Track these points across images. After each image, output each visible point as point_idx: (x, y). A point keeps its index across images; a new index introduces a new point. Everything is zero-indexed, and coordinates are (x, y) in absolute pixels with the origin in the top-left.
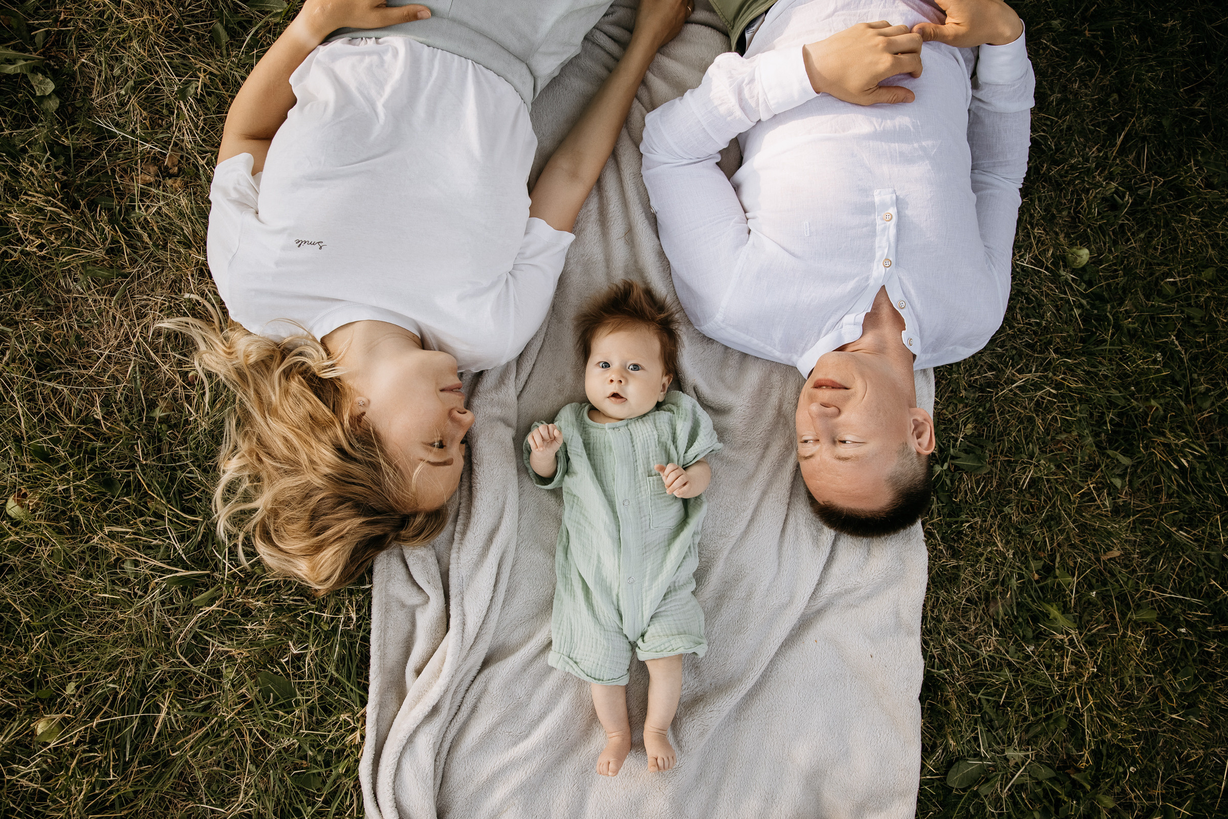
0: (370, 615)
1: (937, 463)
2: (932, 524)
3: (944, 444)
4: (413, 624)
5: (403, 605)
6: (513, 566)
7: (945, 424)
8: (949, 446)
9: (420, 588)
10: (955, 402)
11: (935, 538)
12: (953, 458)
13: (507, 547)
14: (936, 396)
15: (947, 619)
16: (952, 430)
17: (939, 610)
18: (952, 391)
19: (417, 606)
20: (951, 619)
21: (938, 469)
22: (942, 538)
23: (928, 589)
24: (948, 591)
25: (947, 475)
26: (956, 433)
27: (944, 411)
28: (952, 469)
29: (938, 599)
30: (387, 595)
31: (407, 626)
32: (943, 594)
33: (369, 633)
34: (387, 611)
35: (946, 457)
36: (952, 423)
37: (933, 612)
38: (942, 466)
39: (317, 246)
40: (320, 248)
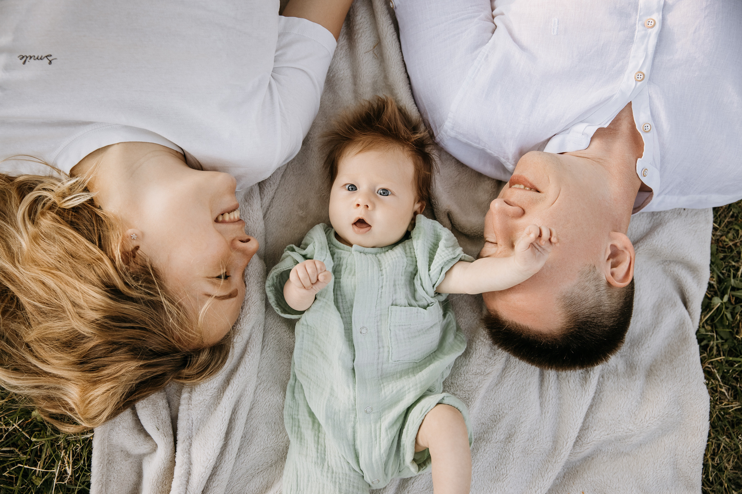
0: (90, 465)
1: (716, 294)
2: (711, 363)
3: (723, 274)
4: (140, 475)
5: (128, 455)
6: (251, 410)
7: (725, 252)
8: (729, 276)
9: (147, 435)
10: (737, 227)
11: (715, 379)
12: (734, 289)
13: (244, 390)
14: (715, 222)
15: (729, 467)
16: (733, 258)
17: (721, 458)
18: (732, 216)
19: (144, 455)
20: (734, 468)
21: (717, 302)
22: (723, 377)
23: (709, 435)
24: (729, 436)
25: (727, 308)
26: (737, 262)
27: (724, 238)
28: (733, 301)
29: (719, 446)
30: (110, 445)
31: (132, 478)
32: (724, 440)
33: (89, 485)
34: (109, 462)
35: (726, 289)
36: (732, 251)
37: (713, 459)
38: (722, 298)
39: (46, 61)
40: (50, 62)
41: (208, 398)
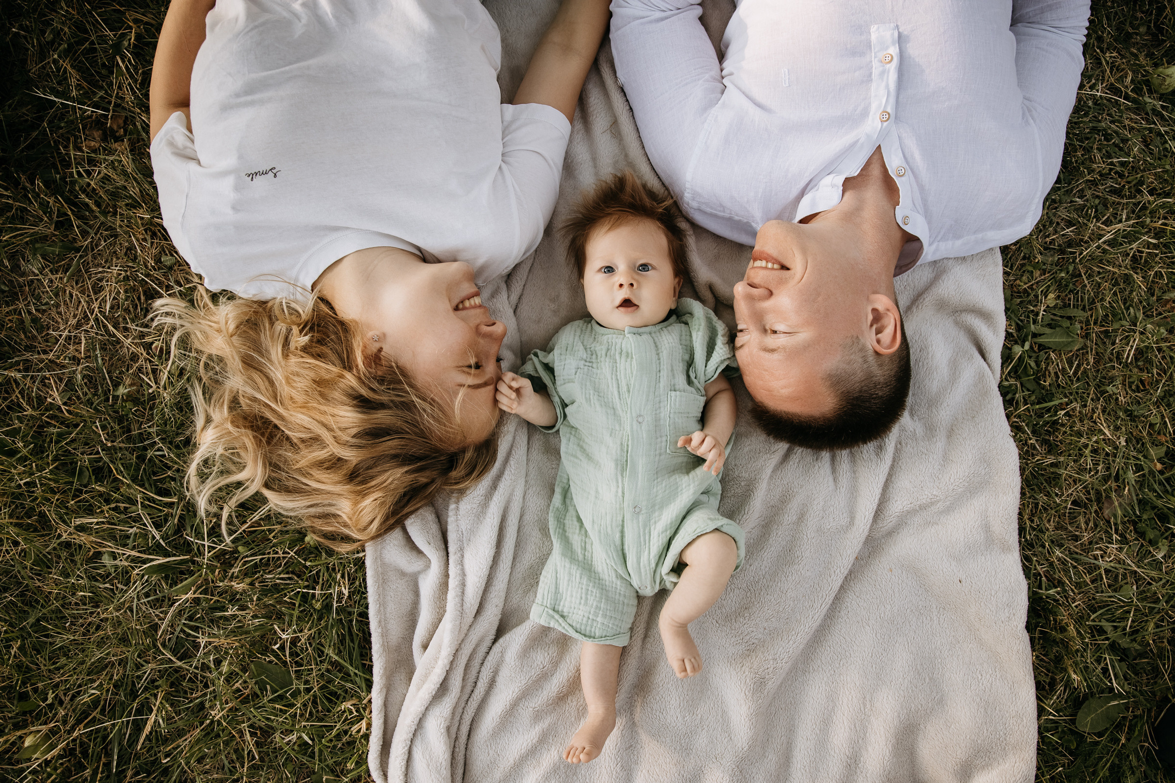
0: (366, 588)
1: (1016, 343)
2: (1019, 416)
3: (1022, 321)
4: (417, 593)
5: (403, 574)
6: (521, 517)
7: (1020, 297)
8: (1029, 322)
9: (419, 552)
10: (1030, 269)
11: (1024, 432)
12: (1035, 335)
13: (511, 495)
14: (1005, 265)
15: (1051, 528)
16: (1030, 302)
17: (1040, 518)
18: (1024, 258)
19: (419, 573)
20: (1057, 528)
21: (1018, 350)
22: (1034, 432)
23: (1023, 494)
24: (1048, 495)
25: (1030, 357)
26: (1036, 306)
27: (1018, 282)
28: (1036, 349)
29: (1037, 504)
30: (383, 564)
31: (409, 597)
32: (1042, 498)
33: (367, 608)
34: (383, 581)
35: (1026, 336)
36: (1029, 295)
37: (1032, 521)
38: (1023, 347)
39: (271, 174)
40: (275, 176)
41: (475, 506)
